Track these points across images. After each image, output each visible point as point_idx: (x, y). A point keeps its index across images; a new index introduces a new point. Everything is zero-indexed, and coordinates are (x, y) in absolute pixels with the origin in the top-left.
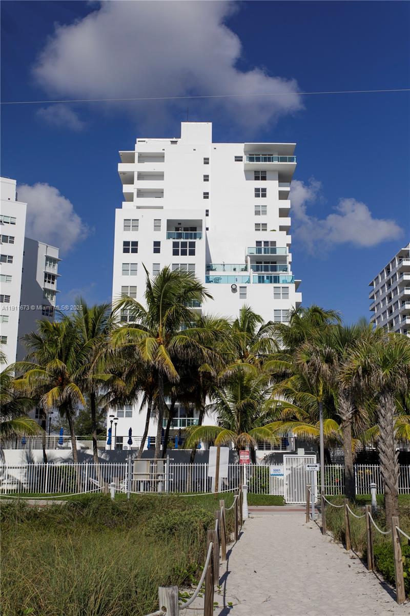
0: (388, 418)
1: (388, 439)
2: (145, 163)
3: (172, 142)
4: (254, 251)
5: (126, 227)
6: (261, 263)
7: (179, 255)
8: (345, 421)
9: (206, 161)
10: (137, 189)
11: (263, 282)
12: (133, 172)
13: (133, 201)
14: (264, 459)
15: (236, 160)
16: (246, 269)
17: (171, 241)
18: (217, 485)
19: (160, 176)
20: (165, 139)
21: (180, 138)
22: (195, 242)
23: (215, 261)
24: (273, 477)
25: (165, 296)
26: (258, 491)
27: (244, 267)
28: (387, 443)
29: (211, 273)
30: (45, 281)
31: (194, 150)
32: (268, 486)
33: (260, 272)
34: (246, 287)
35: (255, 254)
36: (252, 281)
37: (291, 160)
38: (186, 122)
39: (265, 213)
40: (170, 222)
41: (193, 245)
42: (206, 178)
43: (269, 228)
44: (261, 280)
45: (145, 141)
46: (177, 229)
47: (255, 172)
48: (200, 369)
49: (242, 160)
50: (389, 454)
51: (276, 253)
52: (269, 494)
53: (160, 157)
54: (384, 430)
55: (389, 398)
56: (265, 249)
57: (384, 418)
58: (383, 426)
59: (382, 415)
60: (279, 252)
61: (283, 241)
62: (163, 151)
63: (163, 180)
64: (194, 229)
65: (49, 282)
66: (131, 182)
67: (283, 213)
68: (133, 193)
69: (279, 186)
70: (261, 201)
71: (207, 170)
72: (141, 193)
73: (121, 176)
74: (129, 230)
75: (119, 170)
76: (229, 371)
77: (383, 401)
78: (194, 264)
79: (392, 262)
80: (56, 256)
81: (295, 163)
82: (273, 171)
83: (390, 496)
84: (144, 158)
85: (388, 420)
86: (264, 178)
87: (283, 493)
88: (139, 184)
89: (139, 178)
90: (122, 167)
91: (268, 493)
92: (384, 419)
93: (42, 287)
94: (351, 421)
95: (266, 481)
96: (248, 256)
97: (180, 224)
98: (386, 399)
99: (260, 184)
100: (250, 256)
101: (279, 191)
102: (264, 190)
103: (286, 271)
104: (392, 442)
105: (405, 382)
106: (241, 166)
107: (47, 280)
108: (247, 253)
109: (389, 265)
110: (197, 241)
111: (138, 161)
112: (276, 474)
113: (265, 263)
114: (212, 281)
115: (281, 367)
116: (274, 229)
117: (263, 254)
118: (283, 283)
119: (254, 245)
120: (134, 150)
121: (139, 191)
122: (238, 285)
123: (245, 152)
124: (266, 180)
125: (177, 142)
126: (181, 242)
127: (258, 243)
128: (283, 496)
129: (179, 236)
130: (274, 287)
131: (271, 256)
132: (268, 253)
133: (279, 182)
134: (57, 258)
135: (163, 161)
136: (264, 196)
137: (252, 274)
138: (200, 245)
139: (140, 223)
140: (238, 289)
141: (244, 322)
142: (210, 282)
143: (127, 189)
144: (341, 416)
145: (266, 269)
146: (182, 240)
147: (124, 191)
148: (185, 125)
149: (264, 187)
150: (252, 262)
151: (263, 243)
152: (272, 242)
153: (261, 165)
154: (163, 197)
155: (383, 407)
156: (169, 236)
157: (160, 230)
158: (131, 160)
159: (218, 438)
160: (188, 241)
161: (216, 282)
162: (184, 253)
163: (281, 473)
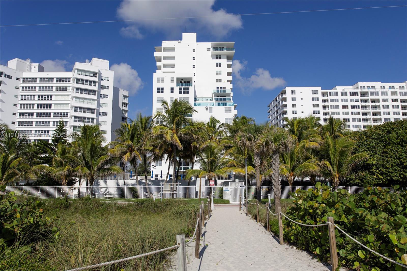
1: (276, 174)
2: (167, 52)
3: (178, 42)
4: (216, 91)
5: (158, 81)
6: (219, 97)
7: (182, 94)
8: (257, 166)
9: (194, 51)
10: (163, 64)
12: (161, 56)
13: (161, 69)
14: (220, 184)
15: (207, 50)
16: (212, 100)
17: (178, 87)
18: (200, 195)
19: (173, 58)
20: (175, 41)
21: (182, 40)
23: (198, 96)
24: (224, 192)
25: (176, 112)
26: (218, 198)
27: (211, 99)
28: (276, 176)
29: (197, 102)
30: (123, 106)
31: (189, 46)
32: (222, 195)
33: (218, 101)
34: (212, 108)
35: (216, 93)
36: (215, 105)
37: (232, 50)
39: (220, 74)
40: (178, 79)
41: (188, 89)
42: (194, 59)
43: (222, 81)
44: (219, 104)
45: (166, 42)
46: (181, 82)
47: (216, 55)
48: (192, 145)
49: (210, 50)
50: (276, 181)
51: (225, 92)
52: (223, 199)
53: (173, 49)
55: (277, 156)
56: (221, 91)
57: (274, 165)
58: (274, 169)
60: (227, 92)
61: (229, 87)
62: (175, 47)
64: (189, 82)
65: (124, 106)
66: (160, 61)
67: (229, 74)
68: (161, 66)
69: (227, 62)
70: (219, 68)
71: (194, 55)
72: (165, 66)
73: (156, 58)
74: (160, 83)
75: (155, 56)
76: (205, 145)
77: (274, 157)
78: (189, 98)
79: (278, 96)
81: (234, 51)
82: (224, 55)
83: (277, 199)
84: (166, 50)
85: (276, 166)
86: (220, 58)
88: (164, 62)
89: (164, 59)
90: (156, 54)
93: (121, 109)
94: (259, 166)
97: (182, 79)
99: (219, 61)
100: (214, 94)
101: (227, 64)
102: (220, 64)
103: (230, 100)
104: (278, 175)
106: (210, 53)
107: (124, 105)
108: (213, 93)
110: (190, 87)
112: (226, 190)
113: (221, 97)
115: (228, 143)
116: (225, 81)
117: (220, 93)
118: (229, 106)
119: (216, 89)
120: (161, 46)
122: (209, 107)
123: (212, 46)
125: (180, 42)
127: (218, 88)
128: (229, 200)
129: (182, 85)
130: (225, 108)
131: (223, 94)
133: (227, 60)
134: (128, 95)
135: (174, 51)
136: (220, 66)
137: (214, 101)
138: (191, 89)
139: (164, 79)
140: (209, 109)
141: (212, 123)
142: (196, 106)
143: (158, 64)
144: (255, 164)
145: (221, 100)
146: (183, 87)
147: (157, 65)
148: (184, 34)
149: (220, 62)
150: (215, 96)
151: (220, 88)
152: (224, 87)
153: (219, 52)
154: (174, 67)
155: (274, 160)
156: (177, 85)
157: (173, 82)
158: (160, 51)
159: (200, 175)
160: (186, 87)
161: (199, 106)
162: (184, 93)
163: (228, 190)
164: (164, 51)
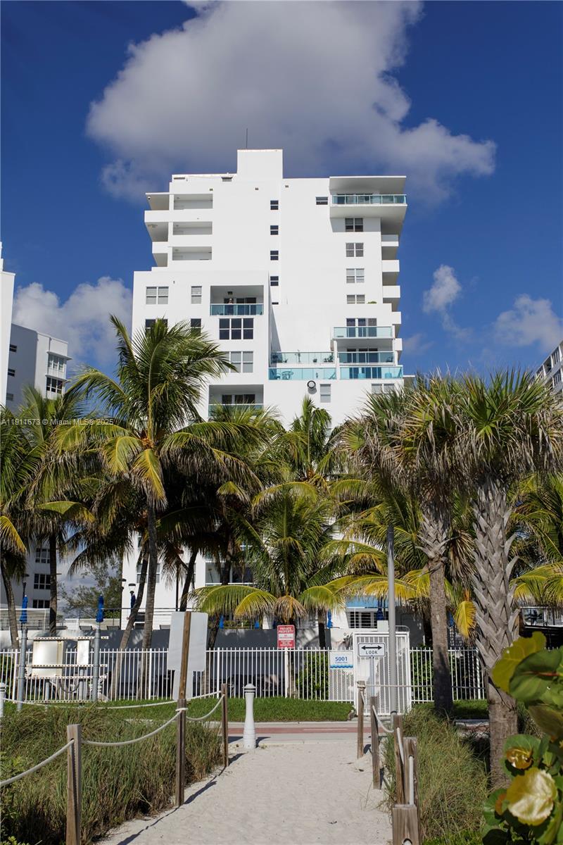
0: (494, 536)
1: (494, 582)
2: (185, 210)
3: (224, 179)
4: (344, 334)
5: (150, 298)
6: (355, 350)
7: (228, 339)
8: (432, 559)
9: (274, 205)
10: (173, 248)
11: (356, 377)
12: (167, 223)
13: (166, 265)
14: (344, 642)
15: (318, 203)
16: (331, 360)
17: (217, 318)
19: (206, 228)
20: (214, 175)
21: (236, 172)
22: (253, 319)
23: (285, 348)
24: (335, 671)
25: (156, 367)
26: (310, 694)
27: (327, 356)
28: (493, 590)
29: (279, 365)
30: (48, 389)
31: (257, 189)
32: (327, 685)
33: (352, 364)
34: (329, 385)
35: (345, 337)
36: (338, 376)
37: (400, 200)
38: (244, 149)
39: (361, 279)
40: (215, 291)
41: (249, 323)
42: (274, 230)
43: (367, 299)
44: (354, 374)
45: (184, 178)
46: (226, 301)
47: (347, 219)
49: (326, 203)
50: (495, 614)
51: (376, 336)
52: (329, 700)
53: (205, 201)
54: (486, 562)
55: (496, 491)
56: (360, 329)
57: (485, 535)
58: (483, 554)
59: (481, 530)
60: (381, 334)
61: (388, 320)
62: (211, 192)
63: (211, 233)
64: (253, 300)
65: (53, 390)
66: (163, 237)
67: (388, 279)
68: (167, 254)
69: (382, 240)
70: (355, 262)
71: (275, 218)
72: (179, 254)
73: (150, 229)
74: (155, 303)
75: (145, 221)
77: (483, 499)
78: (252, 352)
79: (553, 354)
80: (64, 354)
81: (405, 205)
82: (374, 217)
84: (182, 202)
85: (493, 540)
86: (359, 228)
87: (353, 698)
88: (175, 241)
89: (175, 232)
90: (151, 217)
91: (327, 698)
92: (486, 538)
94: (443, 559)
95: (322, 678)
96: (334, 340)
97: (230, 293)
98: (490, 494)
99: (354, 237)
100: (337, 340)
101: (383, 248)
102: (360, 246)
103: (391, 361)
104: (502, 588)
105: (528, 454)
106: (325, 210)
107: (51, 387)
108: (333, 337)
109: (549, 359)
110: (257, 319)
111: (175, 206)
112: (340, 665)
113: (360, 350)
114: (279, 377)
115: (361, 490)
116: (374, 301)
117: (357, 337)
118: (386, 377)
119: (344, 324)
120: (168, 191)
121: (177, 250)
122: (318, 382)
123: (332, 191)
124: (362, 231)
125: (231, 178)
126: (233, 320)
127: (350, 321)
128: (353, 702)
129: (230, 310)
130: (373, 385)
131: (368, 339)
132: (365, 336)
133: (382, 234)
134: (66, 355)
135: (211, 207)
136: (360, 254)
137: (338, 366)
138: (260, 323)
139: (171, 293)
140: (318, 387)
141: (306, 422)
142: (276, 378)
143: (158, 248)
144: (425, 550)
145: (362, 360)
146: (230, 317)
147: (154, 252)
148: (242, 154)
149: (359, 241)
150: (339, 349)
151: (357, 321)
152: (370, 319)
153: (354, 208)
154: (211, 259)
155: (482, 511)
156: (214, 311)
157: (200, 302)
158: (164, 205)
159: (241, 604)
160: (242, 317)
161: (285, 378)
162: (236, 336)
163: (350, 663)
164: (176, 208)
